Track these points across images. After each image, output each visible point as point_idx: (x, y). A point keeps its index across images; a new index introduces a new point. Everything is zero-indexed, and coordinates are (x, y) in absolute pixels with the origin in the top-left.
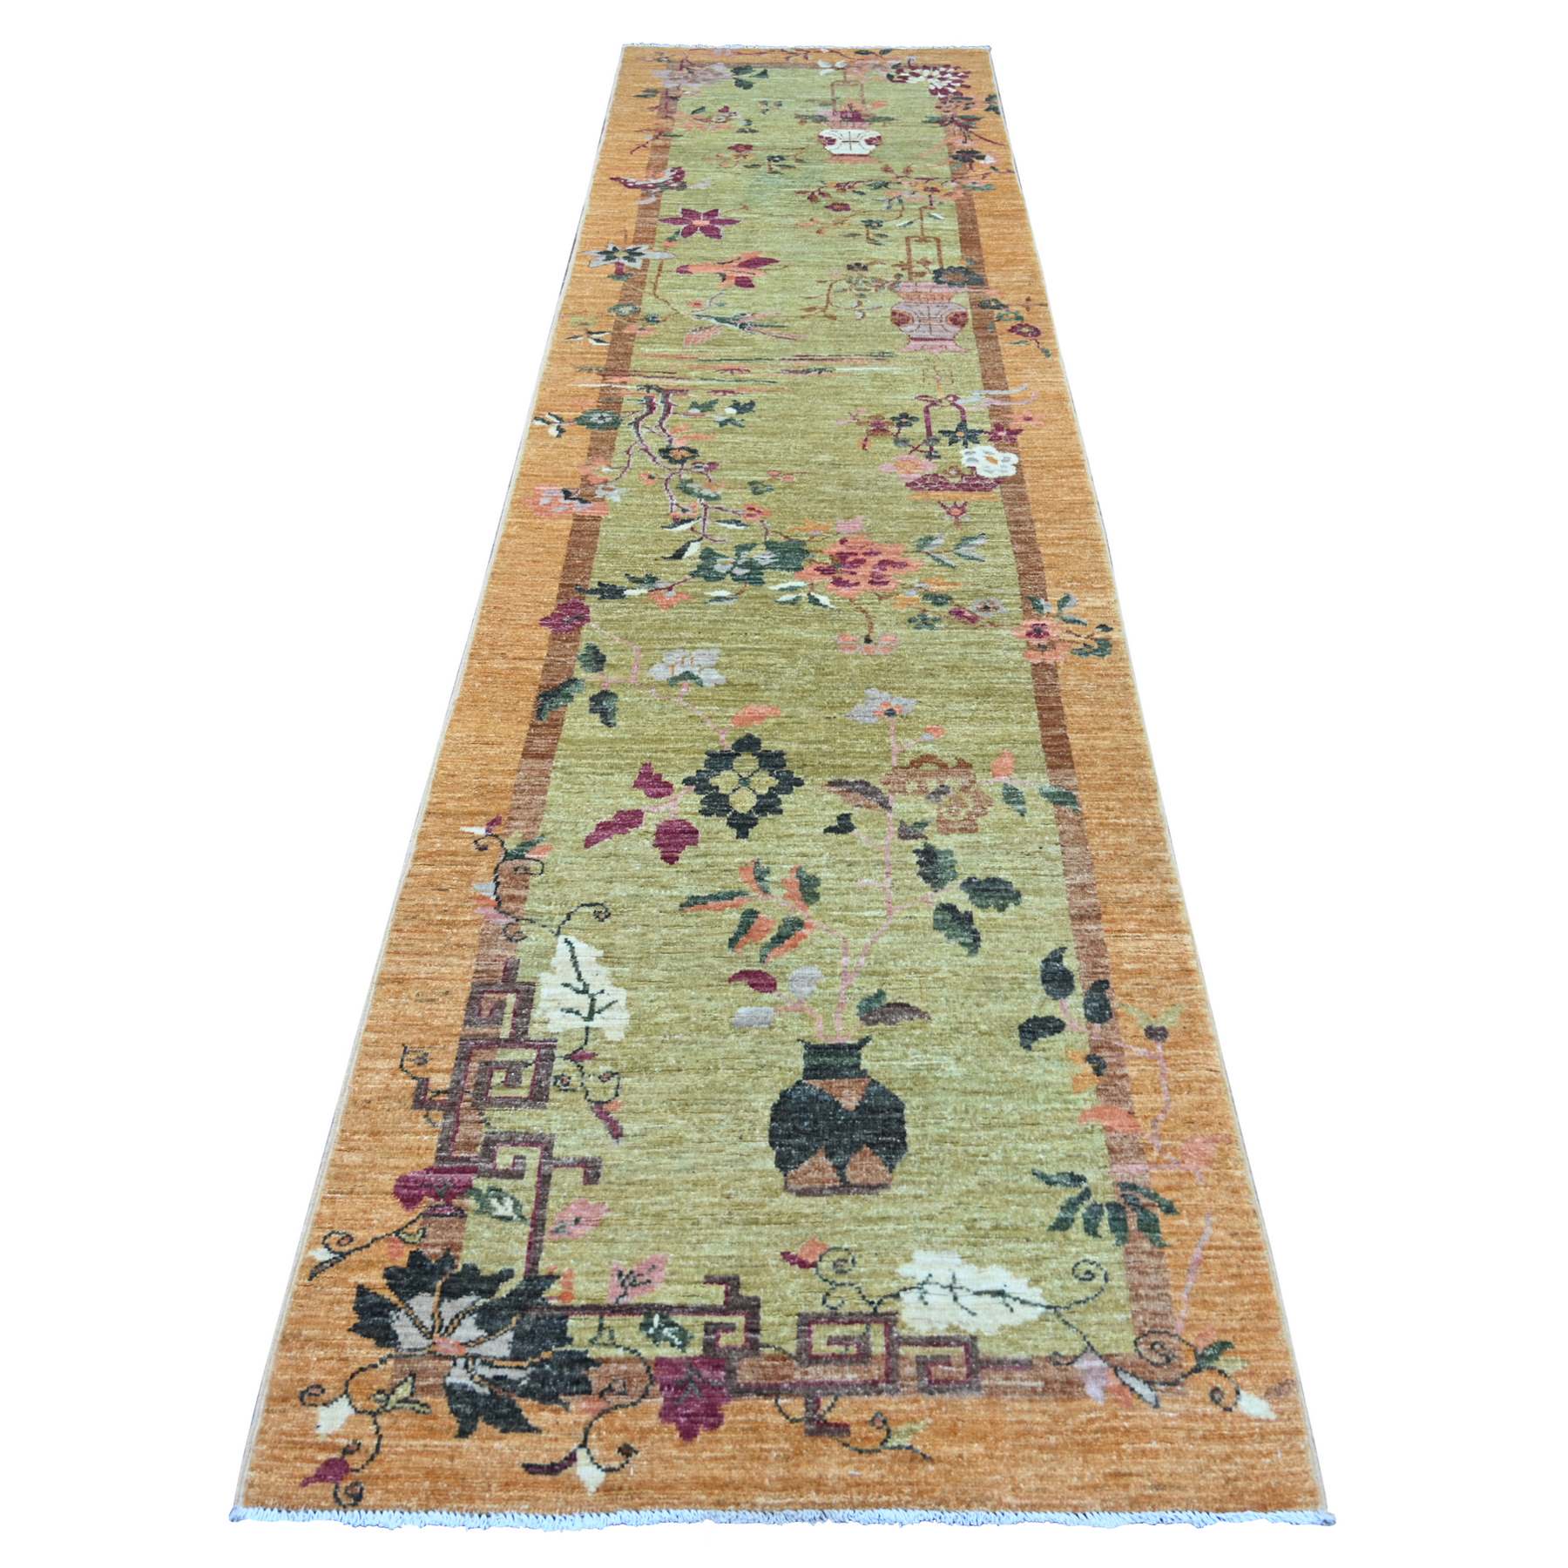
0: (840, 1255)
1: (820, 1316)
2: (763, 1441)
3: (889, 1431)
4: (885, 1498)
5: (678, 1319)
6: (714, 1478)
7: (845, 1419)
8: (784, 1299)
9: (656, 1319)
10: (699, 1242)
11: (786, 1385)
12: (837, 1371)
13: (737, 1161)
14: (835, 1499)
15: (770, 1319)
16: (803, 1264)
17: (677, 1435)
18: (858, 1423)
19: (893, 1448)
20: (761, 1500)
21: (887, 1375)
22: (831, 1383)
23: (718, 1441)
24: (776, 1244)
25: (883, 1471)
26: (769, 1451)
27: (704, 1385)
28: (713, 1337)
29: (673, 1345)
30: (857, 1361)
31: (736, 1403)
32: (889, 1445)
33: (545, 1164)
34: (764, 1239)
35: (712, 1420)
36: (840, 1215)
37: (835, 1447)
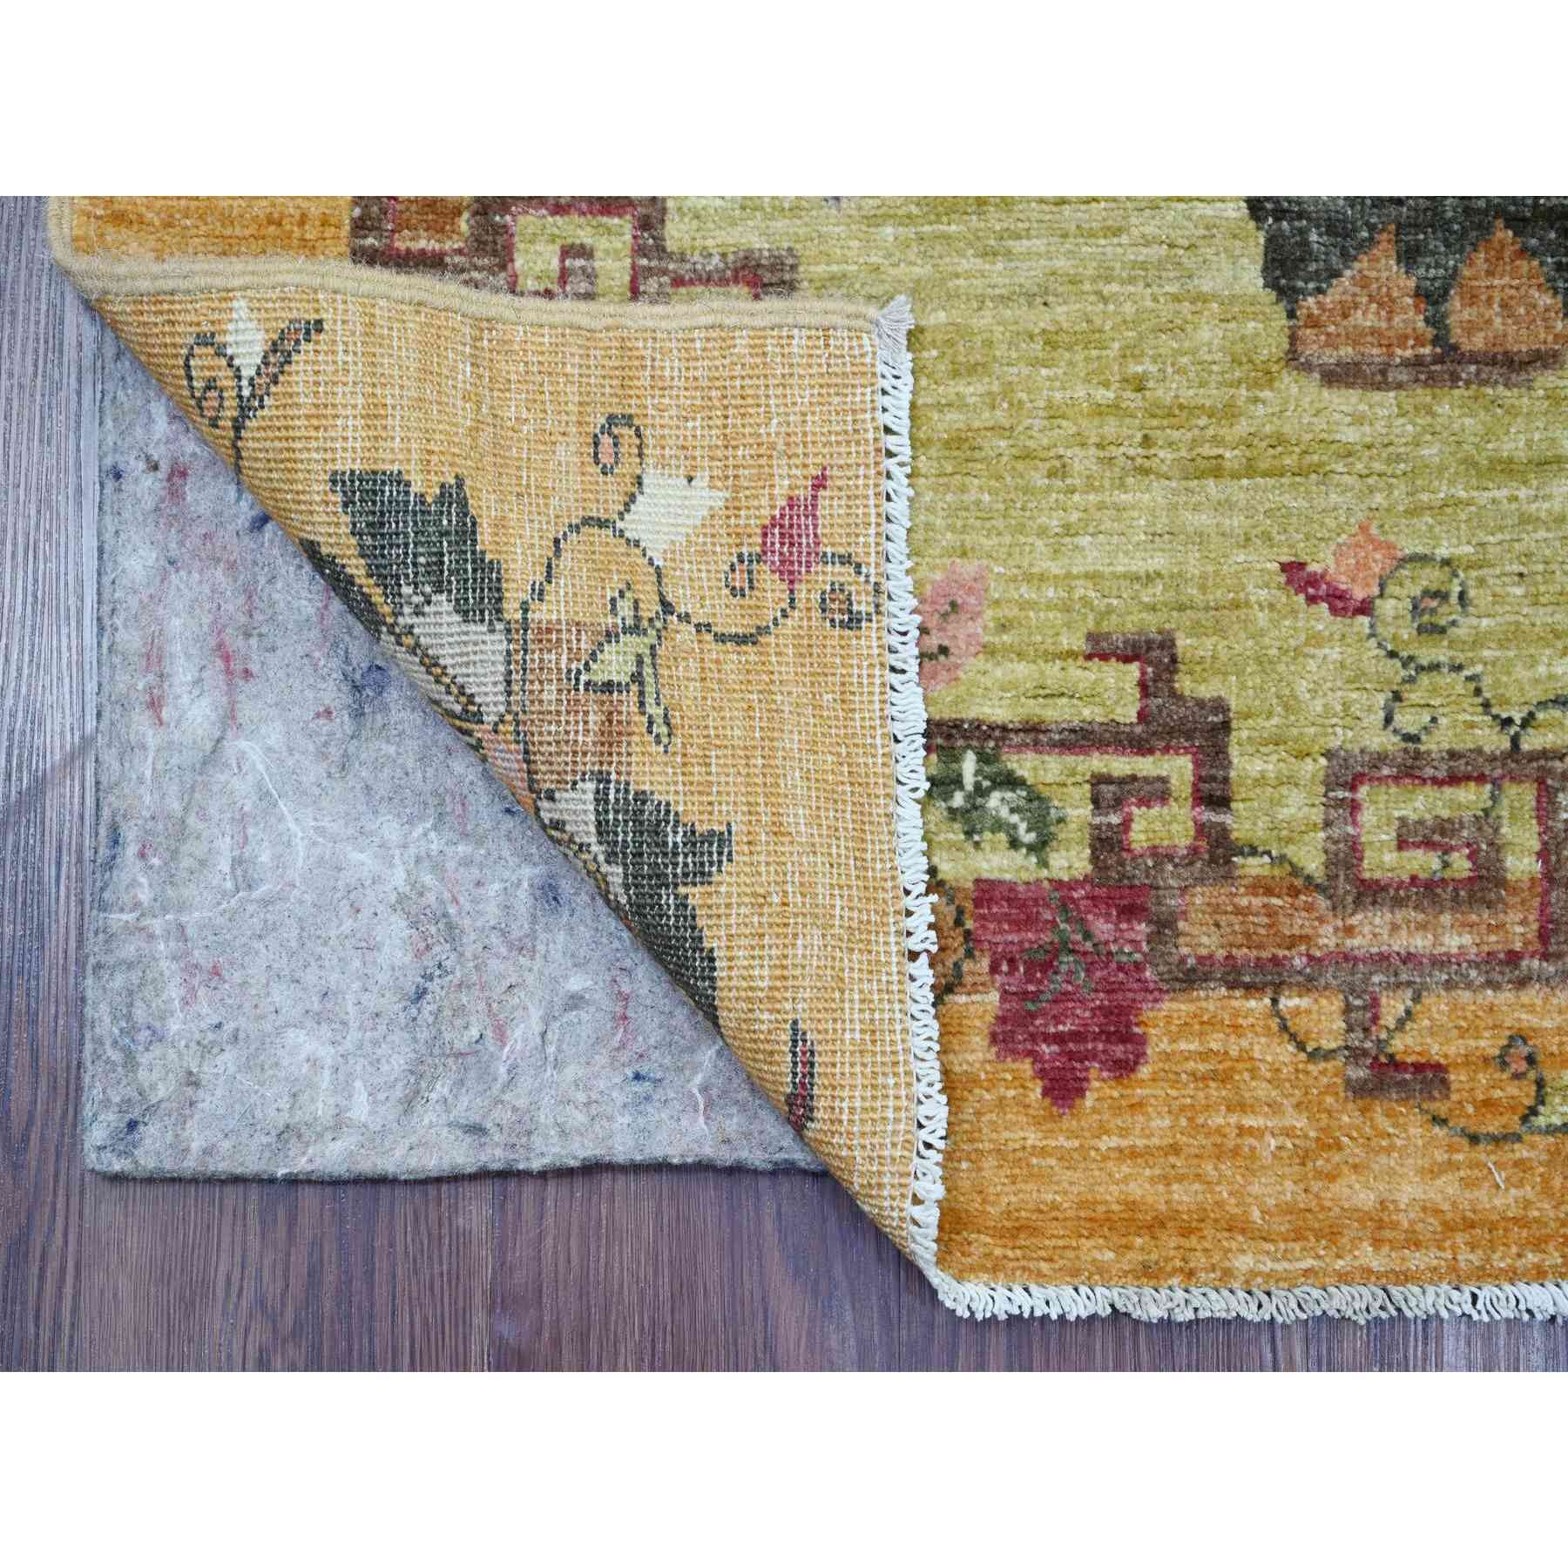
0: (1431, 577)
1: (1381, 758)
2: (1242, 1107)
3: (1540, 1084)
4: (1532, 1258)
5: (1024, 764)
6: (1132, 1205)
7: (1436, 1050)
8: (1290, 705)
9: (969, 765)
10: (1068, 530)
11: (1298, 962)
12: (1422, 927)
13: (1160, 265)
14: (1417, 1260)
15: (1255, 767)
16: (1339, 602)
17: (1036, 1092)
18: (1467, 1061)
19: (1551, 1130)
20: (1243, 1263)
21: (1543, 936)
22: (1408, 958)
23: (1137, 1107)
24: (1267, 537)
25: (1528, 1192)
26: (1257, 1133)
27: (1098, 958)
28: (1115, 819)
29: (1014, 844)
30: (1473, 900)
31: (1175, 1008)
32: (1541, 1121)
33: (649, 271)
34: (1237, 522)
35: (1119, 1051)
36: (1430, 452)
37: (1417, 1130)
